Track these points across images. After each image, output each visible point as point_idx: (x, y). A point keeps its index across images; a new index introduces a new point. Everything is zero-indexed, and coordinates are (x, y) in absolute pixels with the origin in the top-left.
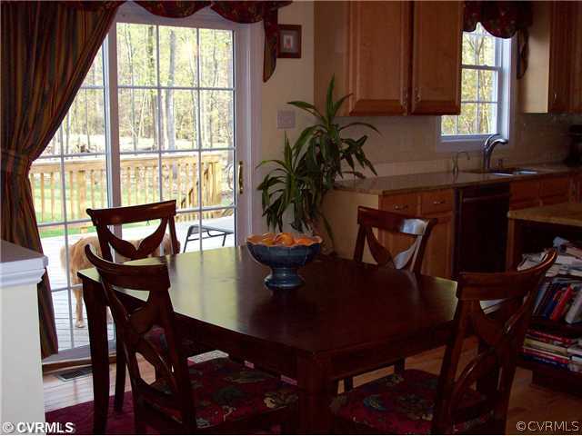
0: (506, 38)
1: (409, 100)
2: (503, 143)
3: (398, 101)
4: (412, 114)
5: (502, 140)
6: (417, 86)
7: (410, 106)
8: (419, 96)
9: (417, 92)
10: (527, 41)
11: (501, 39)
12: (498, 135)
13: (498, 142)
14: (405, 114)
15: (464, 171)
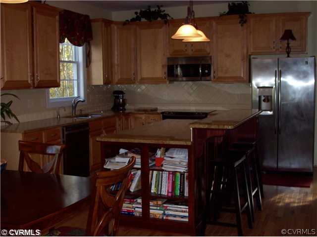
0: (80, 46)
1: (33, 80)
2: (82, 101)
3: (28, 81)
4: (35, 88)
5: (82, 100)
6: (37, 73)
7: (34, 84)
8: (39, 78)
9: (37, 76)
10: (90, 48)
11: (77, 47)
12: (79, 97)
13: (80, 101)
14: (32, 88)
15: (63, 117)
